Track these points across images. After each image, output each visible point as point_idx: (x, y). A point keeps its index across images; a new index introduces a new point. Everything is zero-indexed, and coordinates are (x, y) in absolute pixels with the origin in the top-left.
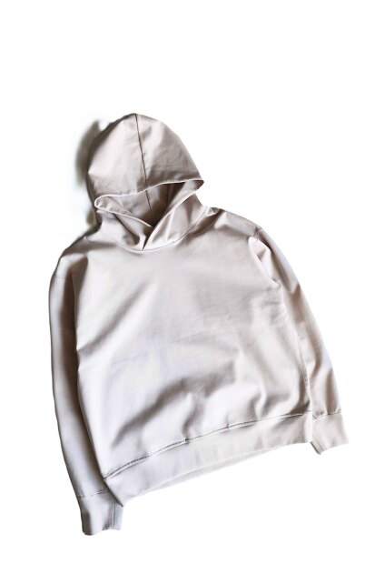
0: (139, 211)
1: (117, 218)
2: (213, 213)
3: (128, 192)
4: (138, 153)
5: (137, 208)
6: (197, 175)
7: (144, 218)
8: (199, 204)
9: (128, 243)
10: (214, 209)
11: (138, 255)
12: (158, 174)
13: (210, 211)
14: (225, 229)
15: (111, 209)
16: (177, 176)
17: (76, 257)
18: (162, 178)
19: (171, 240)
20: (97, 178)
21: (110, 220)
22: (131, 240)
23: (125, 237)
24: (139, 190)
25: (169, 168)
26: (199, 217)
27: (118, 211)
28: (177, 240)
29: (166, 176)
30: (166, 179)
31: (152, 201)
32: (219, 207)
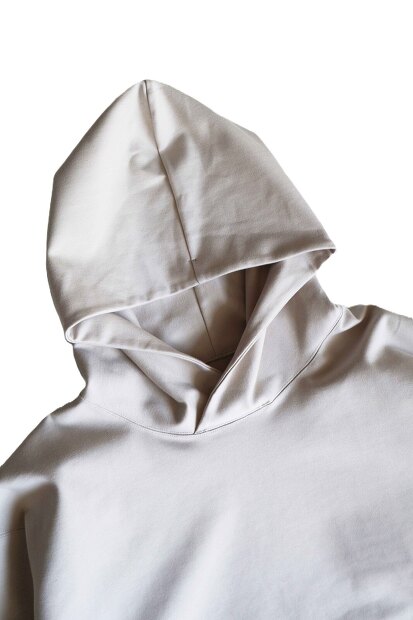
0: (180, 332)
1: (126, 357)
2: (355, 322)
3: (150, 294)
4: (165, 200)
5: (174, 323)
6: (319, 237)
7: (193, 350)
8: (327, 306)
9: (158, 419)
10: (355, 310)
11: (185, 446)
12: (219, 246)
13: (348, 318)
14: (392, 360)
15: (113, 340)
16: (266, 248)
17: (27, 483)
18: (230, 257)
19: (262, 400)
20: (69, 265)
21: (108, 363)
22: (165, 411)
23: (149, 404)
24: (174, 288)
25: (243, 227)
26: (324, 333)
27: (131, 342)
28: (275, 395)
29: (240, 249)
30: (244, 258)
31: (206, 304)
32: (366, 303)
